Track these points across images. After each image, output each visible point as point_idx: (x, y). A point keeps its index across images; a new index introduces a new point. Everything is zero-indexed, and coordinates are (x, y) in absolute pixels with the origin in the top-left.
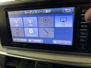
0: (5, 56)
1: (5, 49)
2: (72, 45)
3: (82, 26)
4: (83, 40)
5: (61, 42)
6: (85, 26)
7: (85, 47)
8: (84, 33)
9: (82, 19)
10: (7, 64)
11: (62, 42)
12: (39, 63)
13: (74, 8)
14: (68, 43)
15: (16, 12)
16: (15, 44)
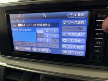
0: (4, 68)
1: (4, 59)
2: (85, 56)
3: (97, 34)
4: (98, 51)
5: (71, 53)
6: (101, 34)
7: (100, 60)
8: (99, 43)
9: (98, 25)
10: (6, 78)
11: (73, 53)
12: (45, 77)
13: (88, 12)
14: (81, 53)
15: (19, 16)
16: (17, 53)
